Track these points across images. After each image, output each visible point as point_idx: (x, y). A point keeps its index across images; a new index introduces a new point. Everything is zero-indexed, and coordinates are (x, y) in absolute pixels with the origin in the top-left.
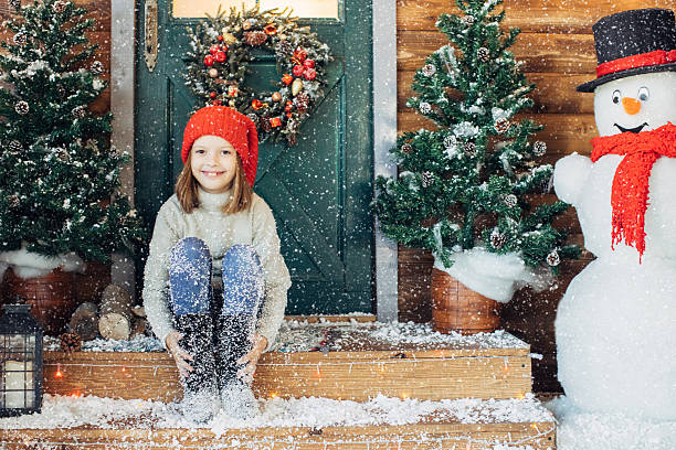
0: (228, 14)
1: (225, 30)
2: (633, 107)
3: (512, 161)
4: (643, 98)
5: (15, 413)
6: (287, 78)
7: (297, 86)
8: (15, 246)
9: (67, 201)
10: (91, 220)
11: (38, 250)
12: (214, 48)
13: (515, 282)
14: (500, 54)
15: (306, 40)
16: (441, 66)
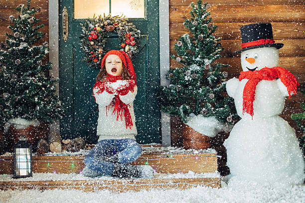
0: (98, 18)
1: (97, 25)
2: (252, 61)
3: (213, 80)
4: (256, 57)
5: (24, 177)
6: (123, 45)
7: (127, 48)
8: (16, 116)
9: (36, 99)
10: (46, 106)
12: (92, 32)
13: (217, 129)
14: (208, 37)
15: (131, 28)
16: (185, 43)
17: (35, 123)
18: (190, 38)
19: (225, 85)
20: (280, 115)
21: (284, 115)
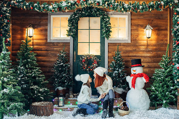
0: (85, 55)
1: (85, 57)
2: (135, 71)
3: (122, 76)
5: (62, 106)
6: (93, 64)
7: (94, 65)
8: (59, 86)
9: (66, 81)
10: (68, 83)
11: (62, 87)
12: (83, 60)
13: (122, 92)
14: (120, 62)
15: (96, 58)
16: (113, 64)
17: (65, 88)
18: (115, 62)
19: (126, 78)
20: (143, 88)
21: (144, 88)
